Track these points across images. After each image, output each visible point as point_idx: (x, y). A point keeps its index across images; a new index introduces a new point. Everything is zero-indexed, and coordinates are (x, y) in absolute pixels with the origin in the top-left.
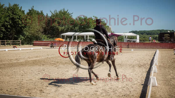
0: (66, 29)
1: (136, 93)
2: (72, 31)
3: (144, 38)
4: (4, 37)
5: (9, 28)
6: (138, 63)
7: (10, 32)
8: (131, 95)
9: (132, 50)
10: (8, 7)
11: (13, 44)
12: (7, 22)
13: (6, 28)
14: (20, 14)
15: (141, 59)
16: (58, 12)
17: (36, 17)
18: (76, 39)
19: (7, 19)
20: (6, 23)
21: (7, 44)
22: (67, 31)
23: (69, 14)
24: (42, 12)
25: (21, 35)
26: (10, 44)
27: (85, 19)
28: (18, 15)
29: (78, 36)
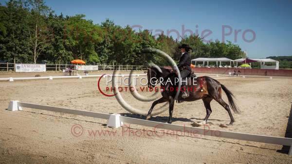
0: (196, 55)
1: (281, 125)
2: (203, 56)
3: (284, 64)
4: (135, 62)
5: (140, 54)
6: (280, 92)
7: (141, 57)
8: (275, 128)
9: (271, 78)
10: (139, 32)
11: (143, 70)
12: (138, 47)
13: (137, 54)
14: (151, 40)
15: (282, 88)
16: (188, 37)
17: (165, 42)
18: (207, 65)
19: (138, 44)
20: (137, 49)
21: (138, 69)
22: (197, 57)
23: (199, 39)
24: (171, 38)
25: (151, 61)
26: (140, 69)
27: (217, 44)
28: (149, 40)
29: (209, 62)
